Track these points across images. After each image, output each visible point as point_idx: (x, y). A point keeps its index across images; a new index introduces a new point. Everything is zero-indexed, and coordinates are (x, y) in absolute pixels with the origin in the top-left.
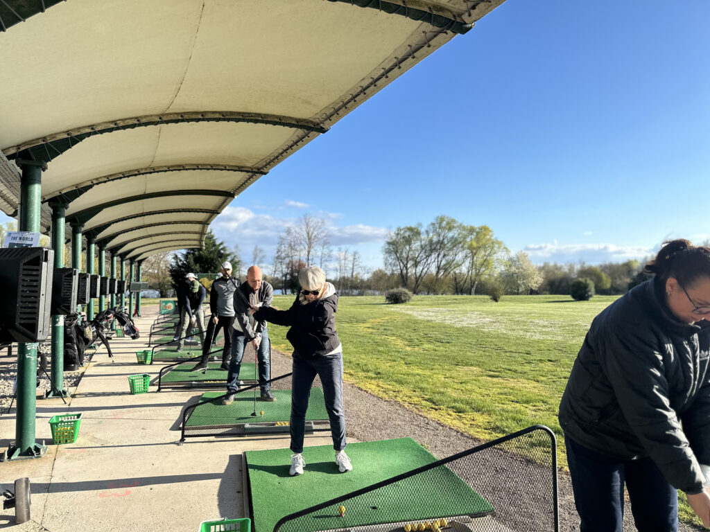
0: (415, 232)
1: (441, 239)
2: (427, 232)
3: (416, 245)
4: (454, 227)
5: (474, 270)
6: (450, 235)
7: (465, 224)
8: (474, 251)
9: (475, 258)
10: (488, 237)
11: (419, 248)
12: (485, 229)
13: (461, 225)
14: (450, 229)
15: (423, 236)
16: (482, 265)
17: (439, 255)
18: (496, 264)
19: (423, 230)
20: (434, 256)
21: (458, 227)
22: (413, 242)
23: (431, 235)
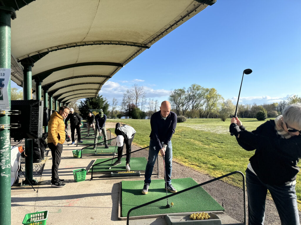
0: (182, 91)
1: (194, 94)
2: (188, 91)
3: (183, 97)
4: (200, 89)
5: (208, 108)
6: (198, 92)
7: (204, 88)
8: (208, 99)
9: (209, 102)
10: (215, 93)
11: (184, 98)
12: (213, 90)
13: (203, 88)
14: (198, 90)
15: (186, 93)
16: (212, 105)
17: (193, 101)
18: (218, 105)
19: (186, 90)
20: (191, 102)
21: (201, 89)
22: (181, 96)
23: (189, 92)
